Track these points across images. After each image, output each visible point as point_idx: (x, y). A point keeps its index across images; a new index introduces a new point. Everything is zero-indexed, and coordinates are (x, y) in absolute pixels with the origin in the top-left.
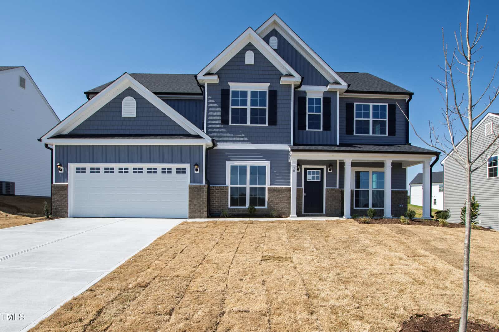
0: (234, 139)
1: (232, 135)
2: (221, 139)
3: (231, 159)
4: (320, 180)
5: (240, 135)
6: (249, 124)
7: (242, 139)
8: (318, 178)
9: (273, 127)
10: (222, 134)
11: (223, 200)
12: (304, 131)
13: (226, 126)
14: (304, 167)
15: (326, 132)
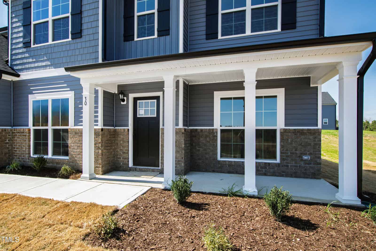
0: (36, 65)
1: (34, 60)
2: (24, 67)
3: (34, 92)
4: (155, 116)
5: (42, 60)
6: (50, 42)
7: (44, 64)
8: (152, 113)
9: (78, 40)
10: (25, 61)
11: (24, 146)
12: (132, 41)
13: (28, 49)
14: (132, 96)
15: (162, 38)
